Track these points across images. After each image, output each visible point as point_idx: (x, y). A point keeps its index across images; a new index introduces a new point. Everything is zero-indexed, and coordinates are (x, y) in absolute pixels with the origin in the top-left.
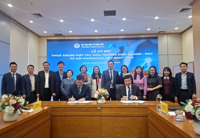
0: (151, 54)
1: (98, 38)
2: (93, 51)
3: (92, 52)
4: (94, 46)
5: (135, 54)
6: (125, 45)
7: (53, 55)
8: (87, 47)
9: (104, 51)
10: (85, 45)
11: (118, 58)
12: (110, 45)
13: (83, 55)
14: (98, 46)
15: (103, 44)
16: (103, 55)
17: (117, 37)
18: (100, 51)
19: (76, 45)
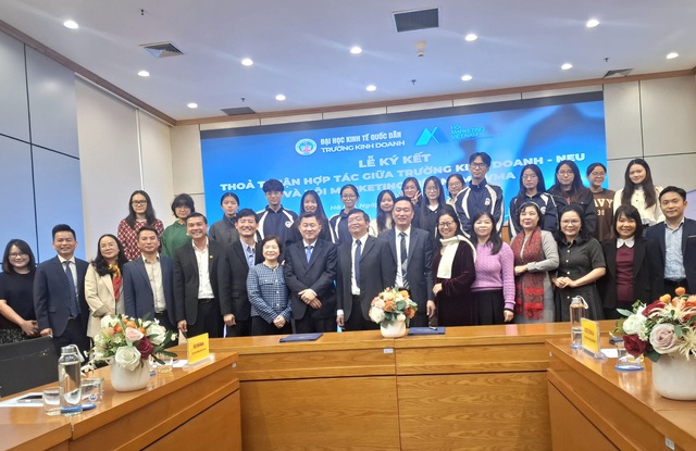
0: (578, 158)
1: (381, 111)
2: (365, 163)
3: (361, 165)
4: (365, 143)
5: (518, 162)
6: (479, 132)
7: (224, 186)
8: (343, 148)
9: (404, 158)
10: (334, 140)
12: (427, 136)
13: (329, 179)
14: (383, 141)
15: (399, 135)
16: (401, 175)
17: (447, 104)
18: (389, 161)
19: (302, 144)
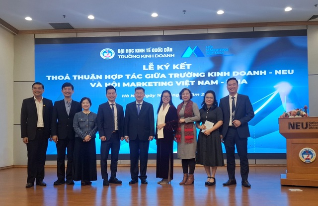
0: (289, 73)
1: (160, 33)
2: (147, 67)
3: (144, 68)
4: (148, 54)
5: (250, 73)
6: (224, 51)
7: (49, 77)
8: (133, 56)
9: (174, 65)
10: (127, 51)
11: (207, 82)
13: (122, 76)
14: (159, 53)
15: (171, 50)
16: (171, 77)
17: (205, 32)
18: (163, 67)
19: (105, 52)
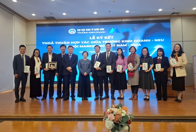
0: (162, 40)
1: (98, 21)
2: (92, 38)
3: (90, 38)
4: (92, 31)
5: (142, 41)
6: (130, 30)
7: (43, 43)
8: (85, 33)
9: (105, 37)
10: (82, 30)
11: (121, 45)
13: (79, 42)
14: (98, 31)
15: (104, 29)
16: (104, 42)
17: (120, 20)
18: (100, 38)
19: (71, 30)
